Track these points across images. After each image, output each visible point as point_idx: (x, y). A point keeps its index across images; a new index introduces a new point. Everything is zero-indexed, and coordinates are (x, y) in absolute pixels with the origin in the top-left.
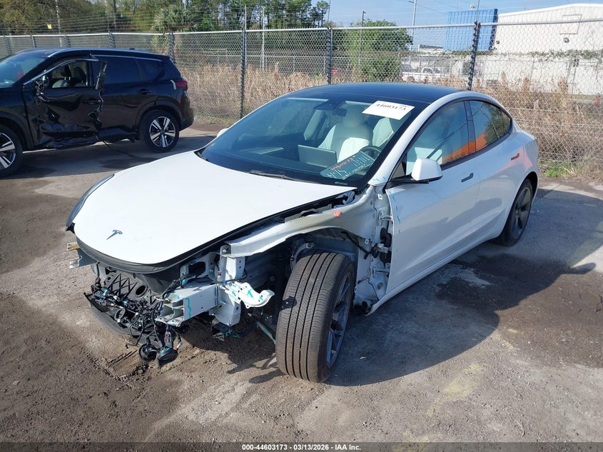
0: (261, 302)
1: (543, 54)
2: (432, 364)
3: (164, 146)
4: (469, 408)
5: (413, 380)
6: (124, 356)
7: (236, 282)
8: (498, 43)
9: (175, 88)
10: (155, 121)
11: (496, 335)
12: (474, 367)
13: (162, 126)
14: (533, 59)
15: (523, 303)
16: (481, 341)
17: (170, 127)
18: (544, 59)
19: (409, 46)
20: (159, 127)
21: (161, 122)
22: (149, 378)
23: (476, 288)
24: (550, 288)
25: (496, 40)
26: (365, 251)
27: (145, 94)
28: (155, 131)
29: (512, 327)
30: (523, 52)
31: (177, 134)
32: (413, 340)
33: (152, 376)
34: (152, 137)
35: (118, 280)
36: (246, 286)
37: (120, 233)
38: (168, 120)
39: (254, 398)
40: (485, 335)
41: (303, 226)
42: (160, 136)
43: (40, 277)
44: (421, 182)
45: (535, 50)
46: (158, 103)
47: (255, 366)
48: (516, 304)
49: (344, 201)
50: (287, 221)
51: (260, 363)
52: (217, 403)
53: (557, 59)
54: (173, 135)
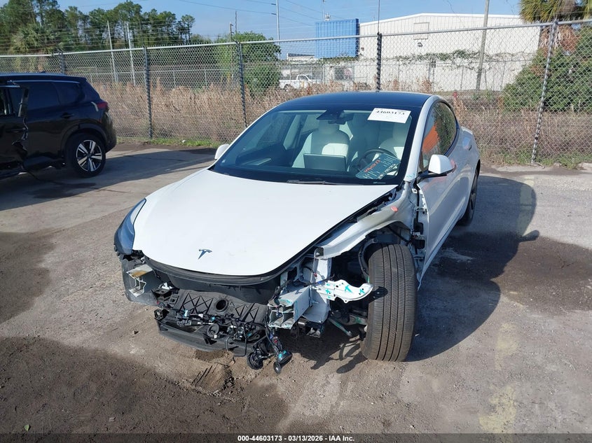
0: (362, 294)
1: (406, 58)
2: (474, 330)
3: (92, 170)
4: (524, 358)
5: (467, 344)
6: (202, 373)
7: (329, 281)
8: (363, 49)
9: (97, 110)
10: (81, 146)
11: (503, 299)
12: (505, 326)
13: (89, 150)
14: (398, 63)
15: (506, 269)
16: (496, 305)
17: (96, 151)
18: (407, 62)
19: (278, 55)
20: (86, 151)
21: (87, 146)
22: (242, 389)
23: (463, 264)
24: (517, 255)
25: (361, 46)
26: (405, 240)
27: (68, 118)
28: (81, 155)
29: (511, 290)
30: (388, 57)
31: (104, 156)
32: (446, 314)
33: (243, 386)
34: (80, 162)
35: (188, 299)
36: (342, 283)
37: (209, 251)
38: (94, 143)
39: (350, 386)
40: (496, 299)
41: (373, 224)
42: (87, 160)
43: (56, 316)
44: (443, 174)
45: (398, 55)
46: (83, 126)
47: (332, 359)
48: (502, 272)
49: (390, 198)
50: (359, 220)
51: (336, 355)
52: (321, 396)
53: (418, 62)
54: (100, 158)
